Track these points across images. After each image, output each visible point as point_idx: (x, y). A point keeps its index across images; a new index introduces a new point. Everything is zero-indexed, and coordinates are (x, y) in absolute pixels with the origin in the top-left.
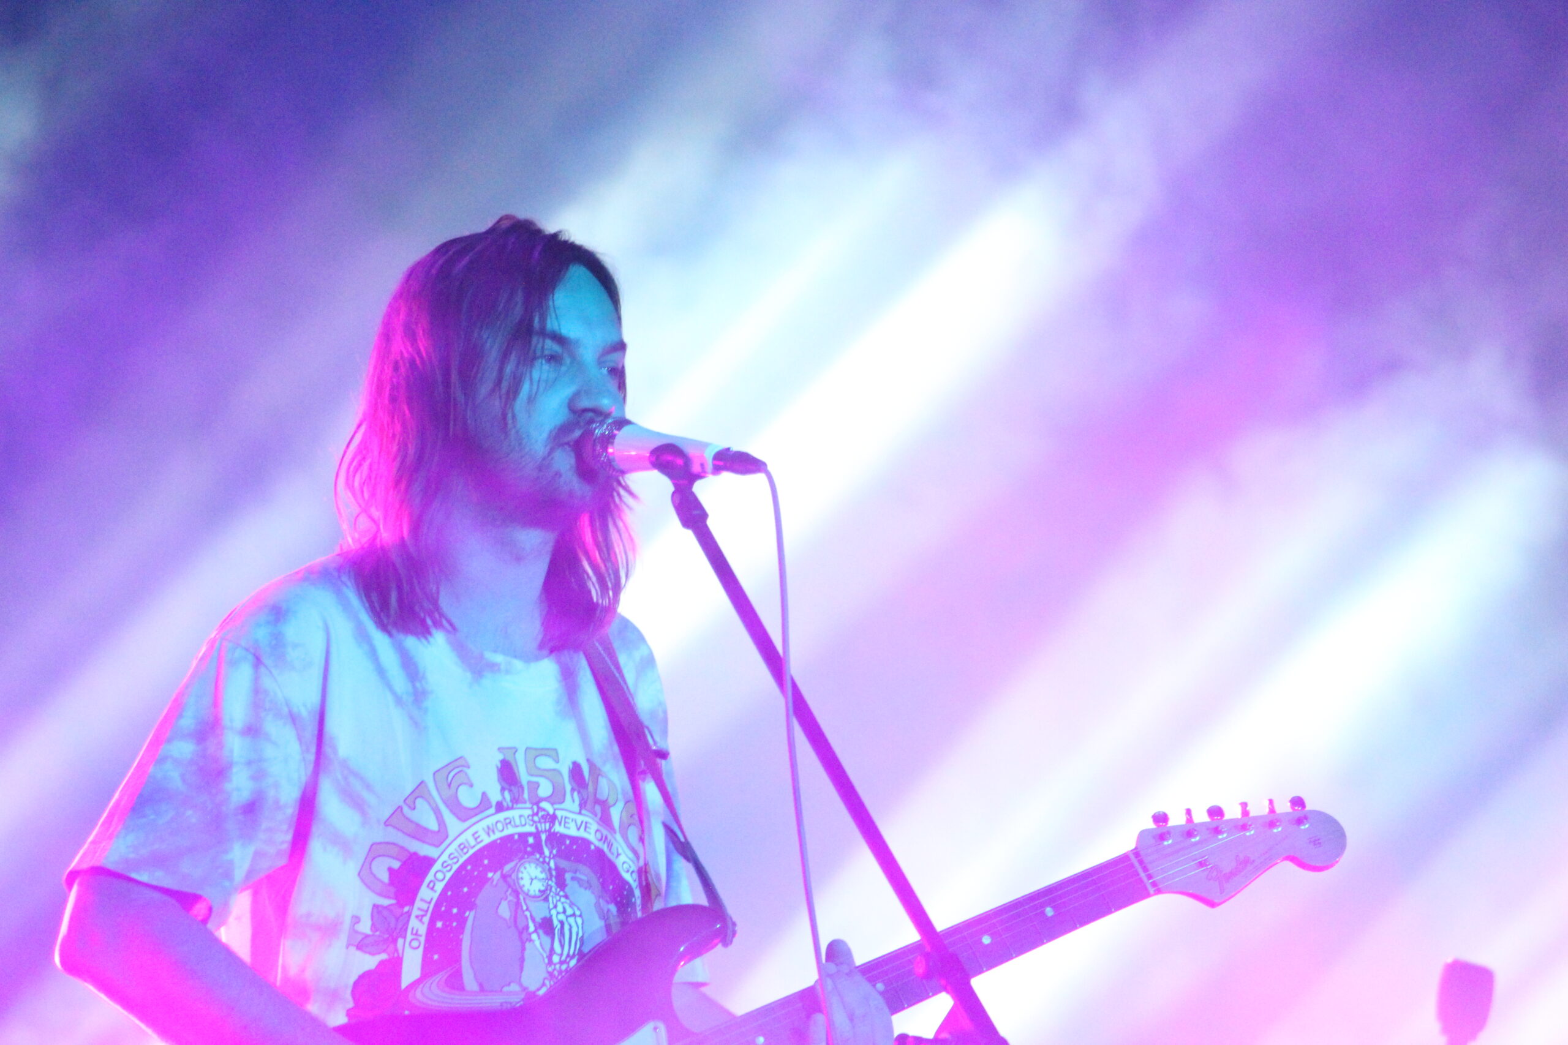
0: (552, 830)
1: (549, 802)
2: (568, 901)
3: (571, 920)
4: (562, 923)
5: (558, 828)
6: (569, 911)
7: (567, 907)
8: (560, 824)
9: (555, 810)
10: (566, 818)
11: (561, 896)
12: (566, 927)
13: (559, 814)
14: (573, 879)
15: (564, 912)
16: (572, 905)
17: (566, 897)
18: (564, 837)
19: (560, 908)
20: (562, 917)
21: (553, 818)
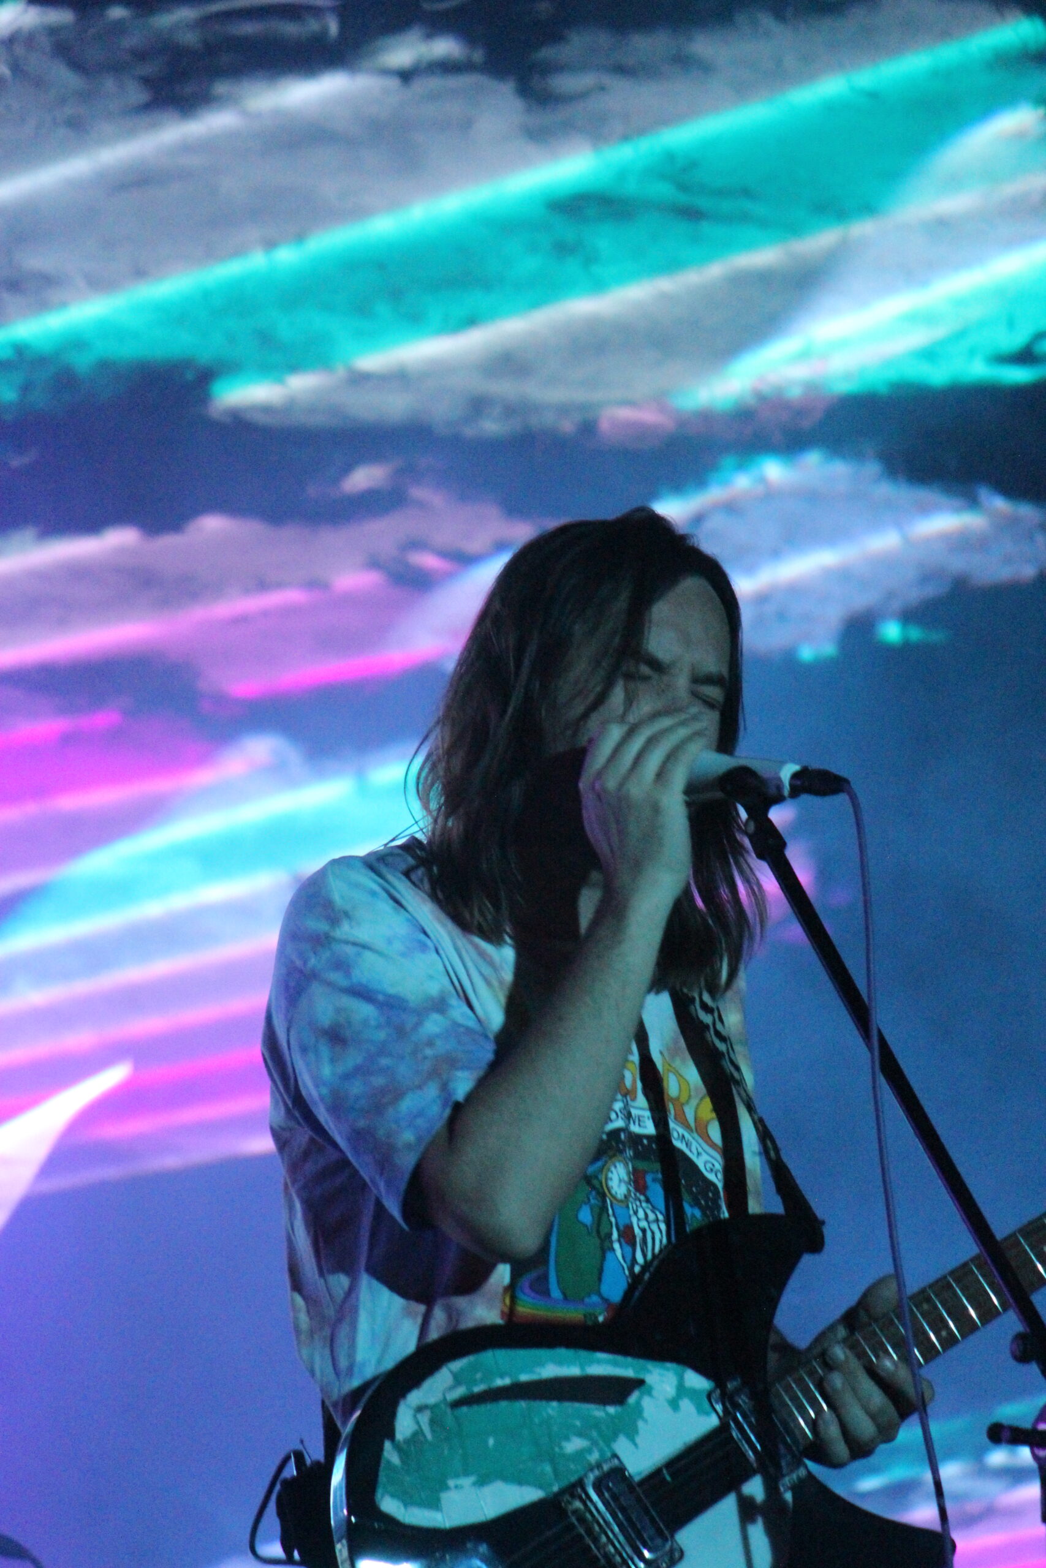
4: (644, 1231)
5: (633, 1128)
6: (651, 1217)
7: (649, 1212)
10: (640, 1116)
11: (642, 1201)
12: (649, 1235)
13: (633, 1112)
15: (646, 1218)
19: (641, 1214)
20: (644, 1224)
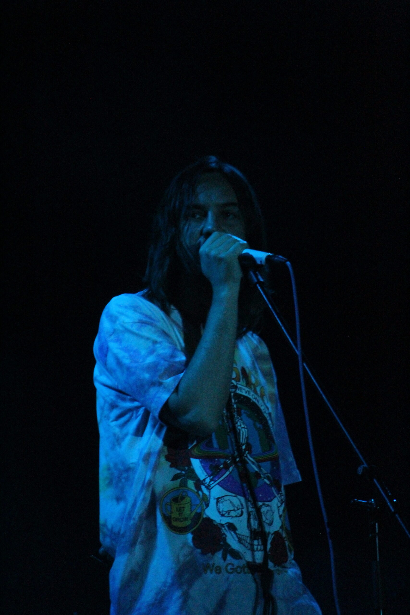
0: (236, 392)
1: (235, 380)
2: (242, 422)
3: (243, 429)
5: (238, 392)
6: (242, 426)
7: (242, 424)
8: (239, 390)
9: (237, 384)
10: (241, 388)
11: (239, 419)
13: (239, 386)
14: (244, 413)
15: (240, 426)
16: (244, 423)
17: (241, 419)
18: (241, 395)
21: (236, 387)
